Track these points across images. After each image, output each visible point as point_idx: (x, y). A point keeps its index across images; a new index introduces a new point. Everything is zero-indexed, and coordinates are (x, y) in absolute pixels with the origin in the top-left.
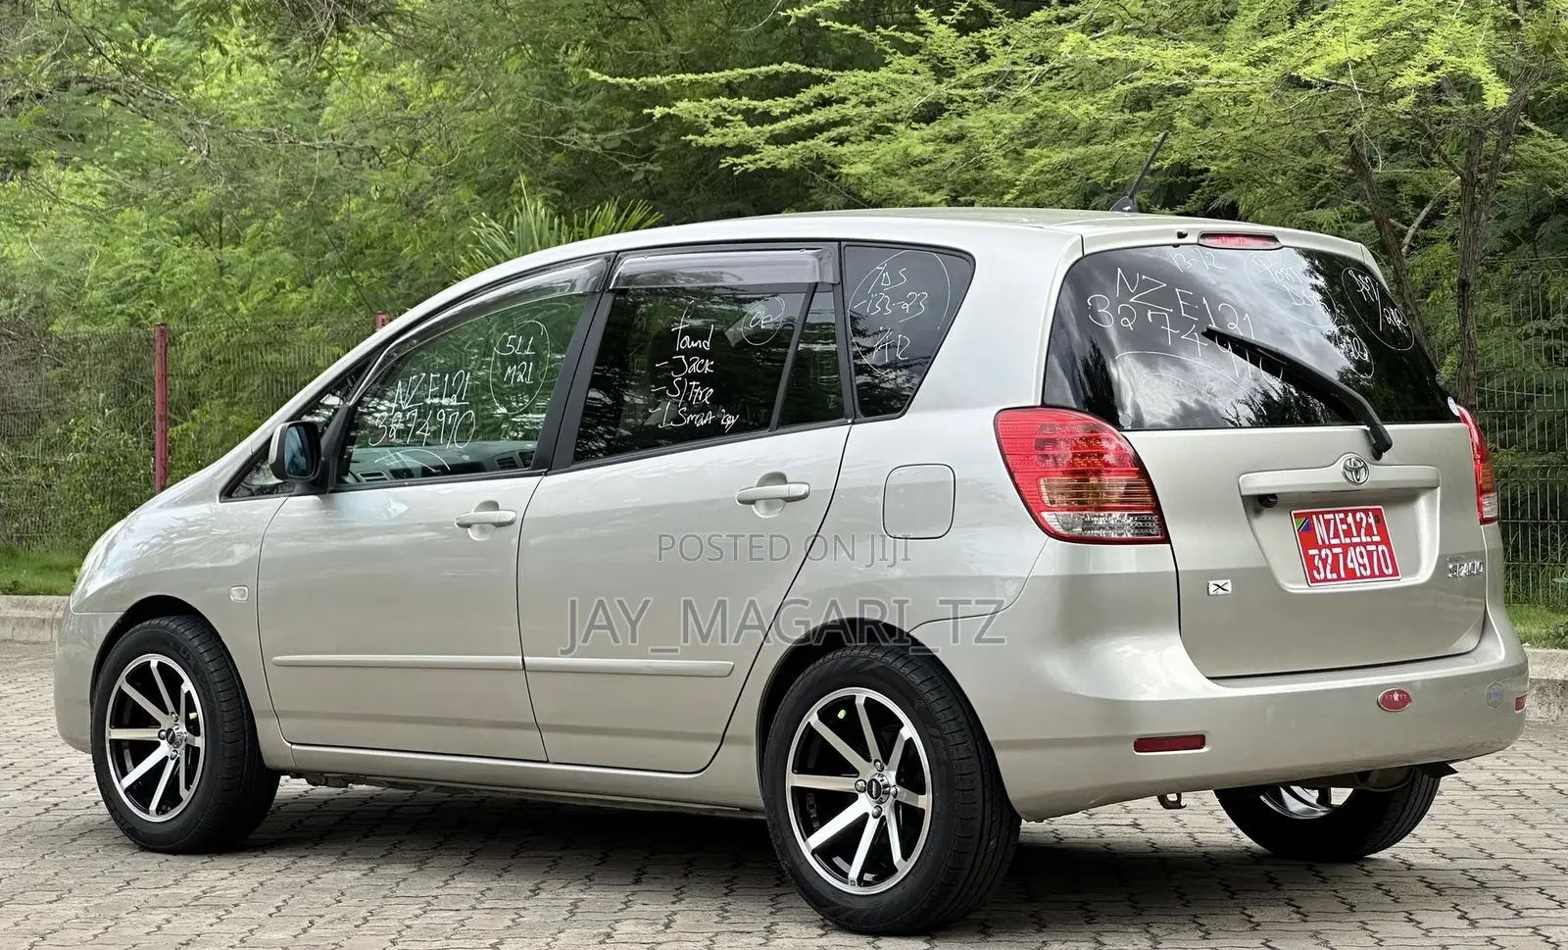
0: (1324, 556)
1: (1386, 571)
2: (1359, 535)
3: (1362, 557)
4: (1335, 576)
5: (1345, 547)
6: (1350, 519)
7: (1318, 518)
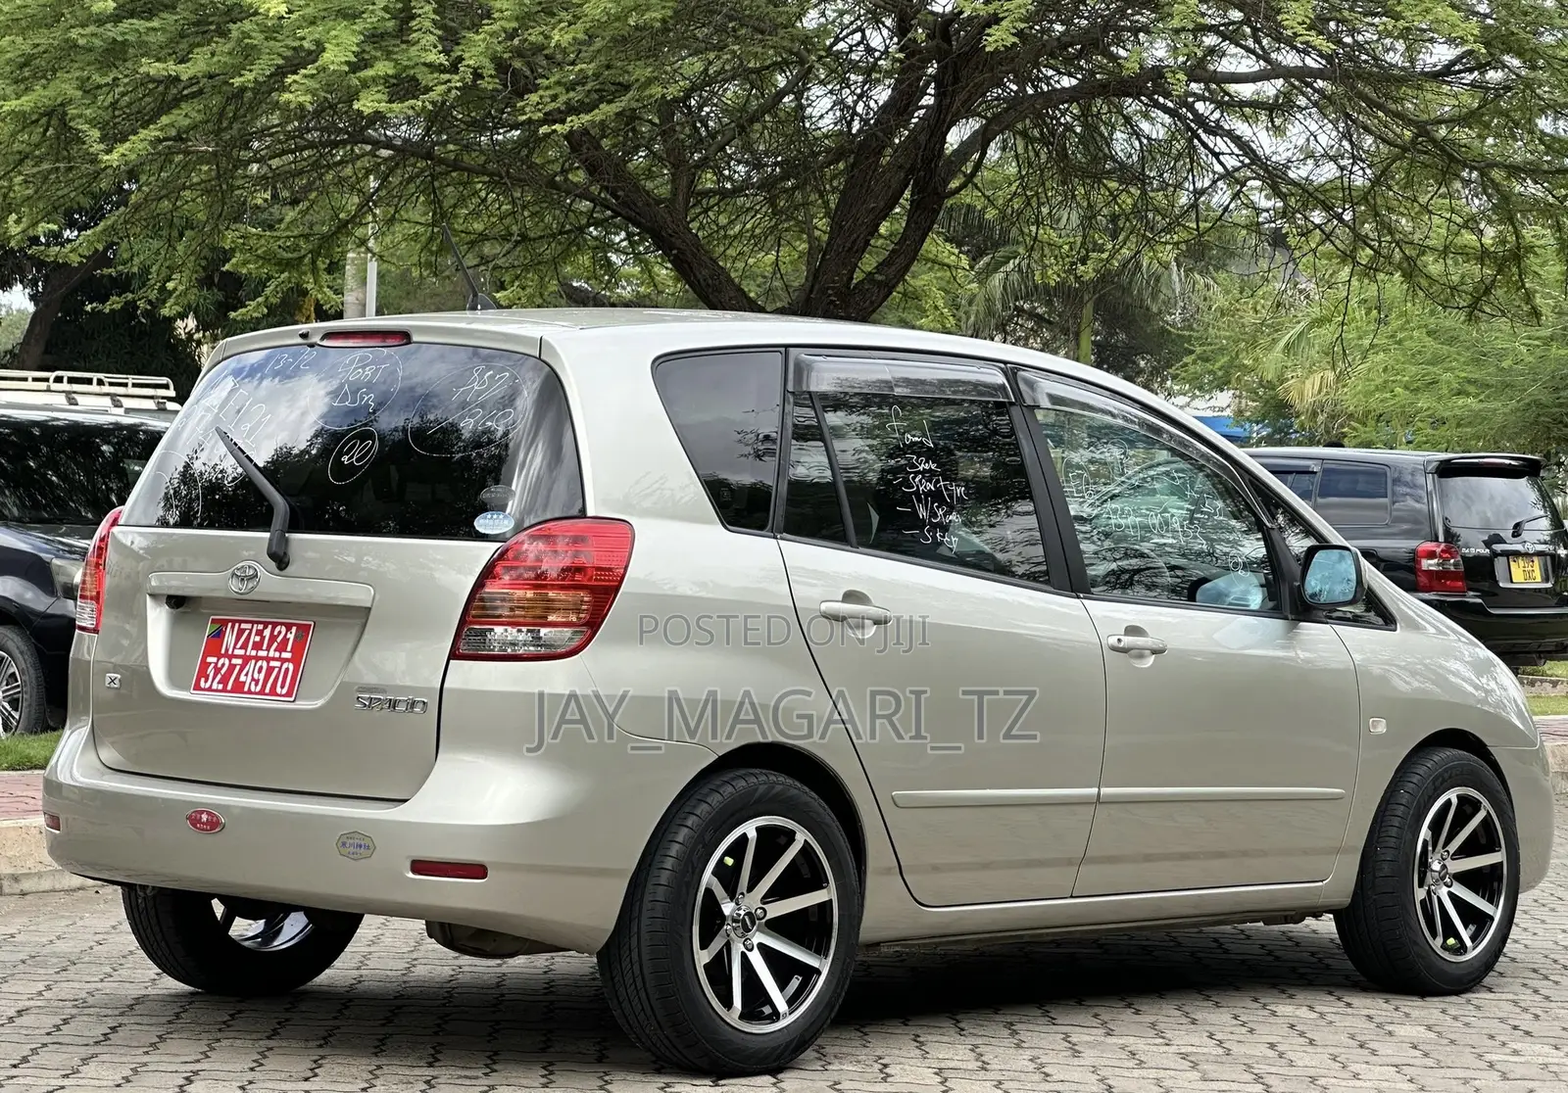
0: (219, 665)
1: (278, 690)
2: (268, 649)
3: (260, 671)
4: (221, 687)
5: (246, 659)
6: (267, 633)
7: (233, 627)
